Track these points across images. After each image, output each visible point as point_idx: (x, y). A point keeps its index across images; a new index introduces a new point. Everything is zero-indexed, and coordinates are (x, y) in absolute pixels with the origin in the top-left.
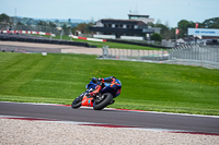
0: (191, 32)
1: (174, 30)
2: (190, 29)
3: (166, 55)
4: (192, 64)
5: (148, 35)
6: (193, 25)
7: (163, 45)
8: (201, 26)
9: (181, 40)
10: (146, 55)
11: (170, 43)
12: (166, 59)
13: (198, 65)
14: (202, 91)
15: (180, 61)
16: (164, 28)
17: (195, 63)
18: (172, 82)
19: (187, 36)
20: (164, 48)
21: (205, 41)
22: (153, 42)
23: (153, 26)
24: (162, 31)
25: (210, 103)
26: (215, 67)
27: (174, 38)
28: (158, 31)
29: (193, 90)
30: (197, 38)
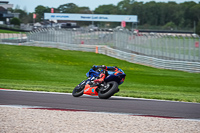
0: (47, 16)
1: (31, 15)
2: (46, 14)
3: (25, 38)
4: (49, 46)
5: (8, 20)
6: (48, 10)
7: (21, 28)
8: (56, 11)
9: (38, 24)
10: (6, 38)
11: (28, 27)
12: (24, 41)
13: (54, 46)
14: (58, 70)
15: (38, 43)
16: (22, 13)
17: (51, 44)
18: (30, 62)
19: (44, 20)
20: (23, 31)
21: (60, 25)
22: (12, 26)
23: (12, 11)
24: (21, 16)
25: (65, 81)
26: (70, 49)
27: (32, 22)
28: (17, 16)
29: (50, 70)
30: (52, 22)
